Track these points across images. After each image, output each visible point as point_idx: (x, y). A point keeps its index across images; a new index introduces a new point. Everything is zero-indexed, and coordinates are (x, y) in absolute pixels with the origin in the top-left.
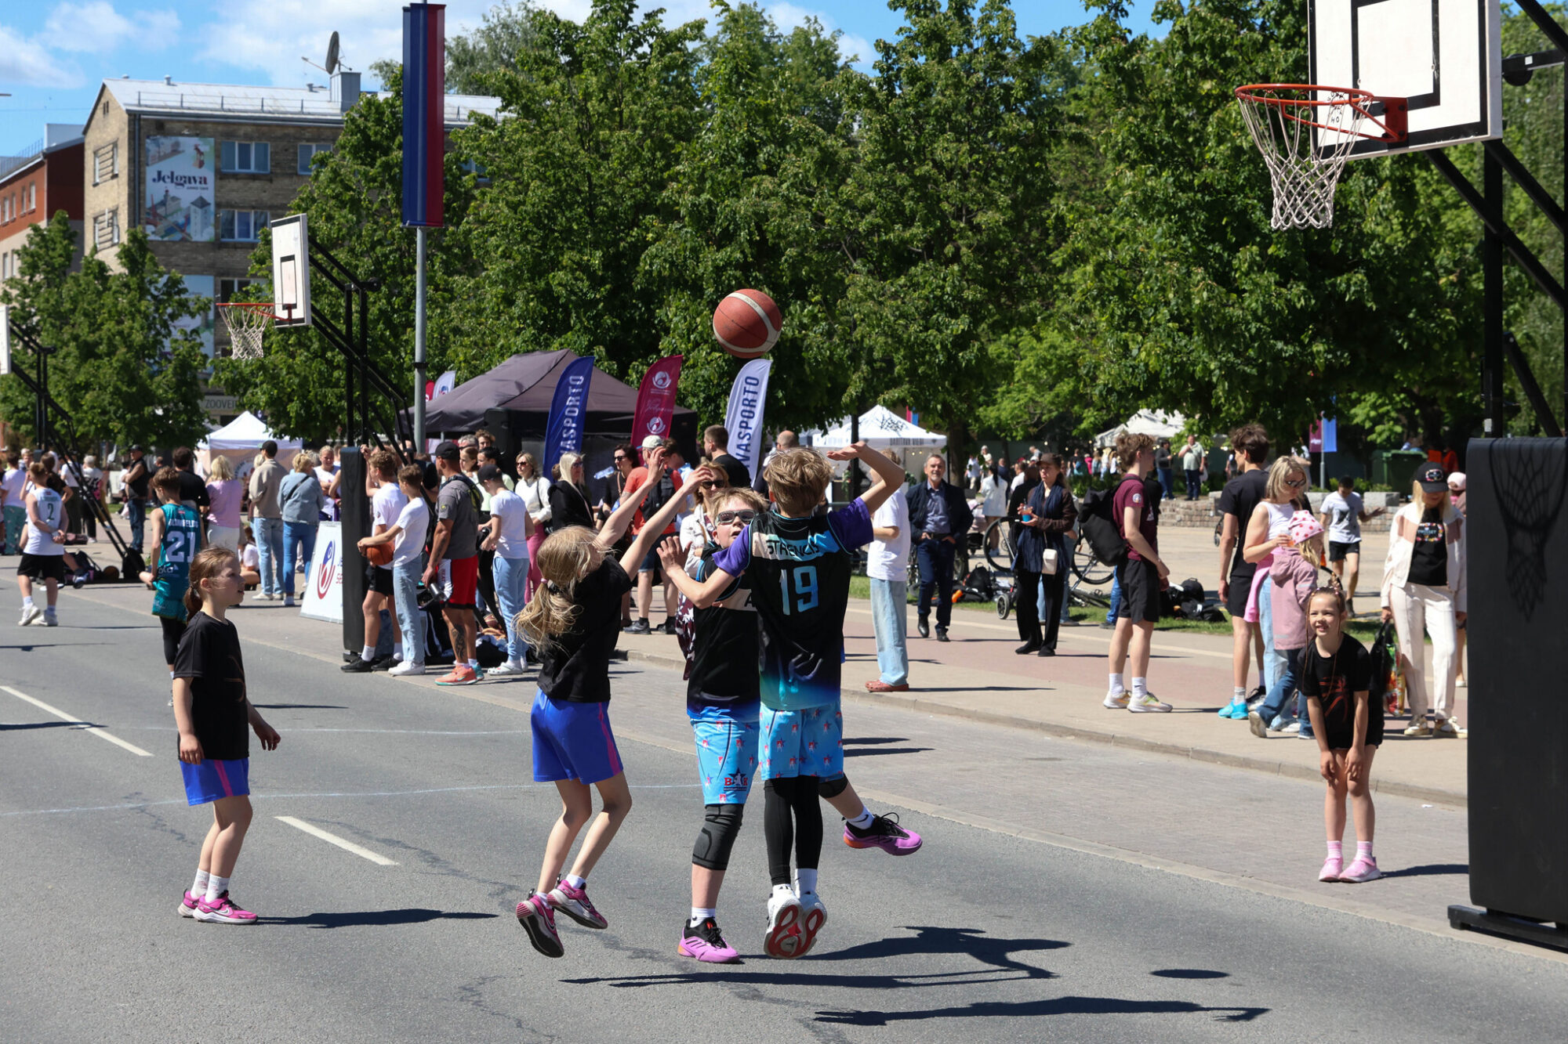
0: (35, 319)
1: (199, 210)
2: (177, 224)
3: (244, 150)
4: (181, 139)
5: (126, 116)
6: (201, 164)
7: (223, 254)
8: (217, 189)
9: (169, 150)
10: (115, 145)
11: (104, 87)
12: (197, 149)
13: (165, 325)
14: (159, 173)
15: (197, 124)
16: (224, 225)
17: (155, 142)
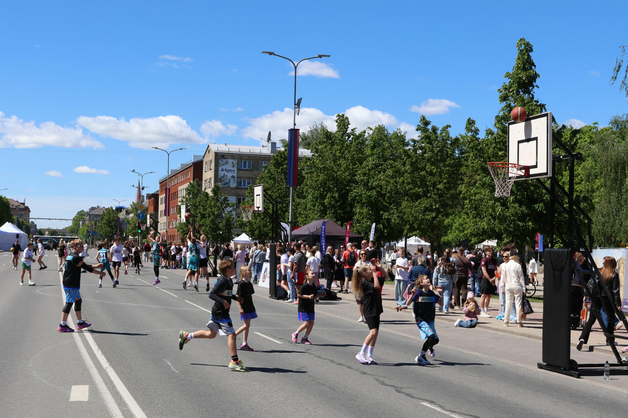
0: (189, 207)
1: (233, 179)
2: (227, 182)
3: (245, 163)
4: (228, 160)
5: (214, 154)
6: (233, 167)
7: (239, 190)
8: (237, 173)
9: (225, 163)
10: (211, 161)
11: (209, 145)
12: (232, 162)
13: (223, 210)
14: (222, 169)
15: (233, 156)
16: (239, 183)
17: (222, 160)
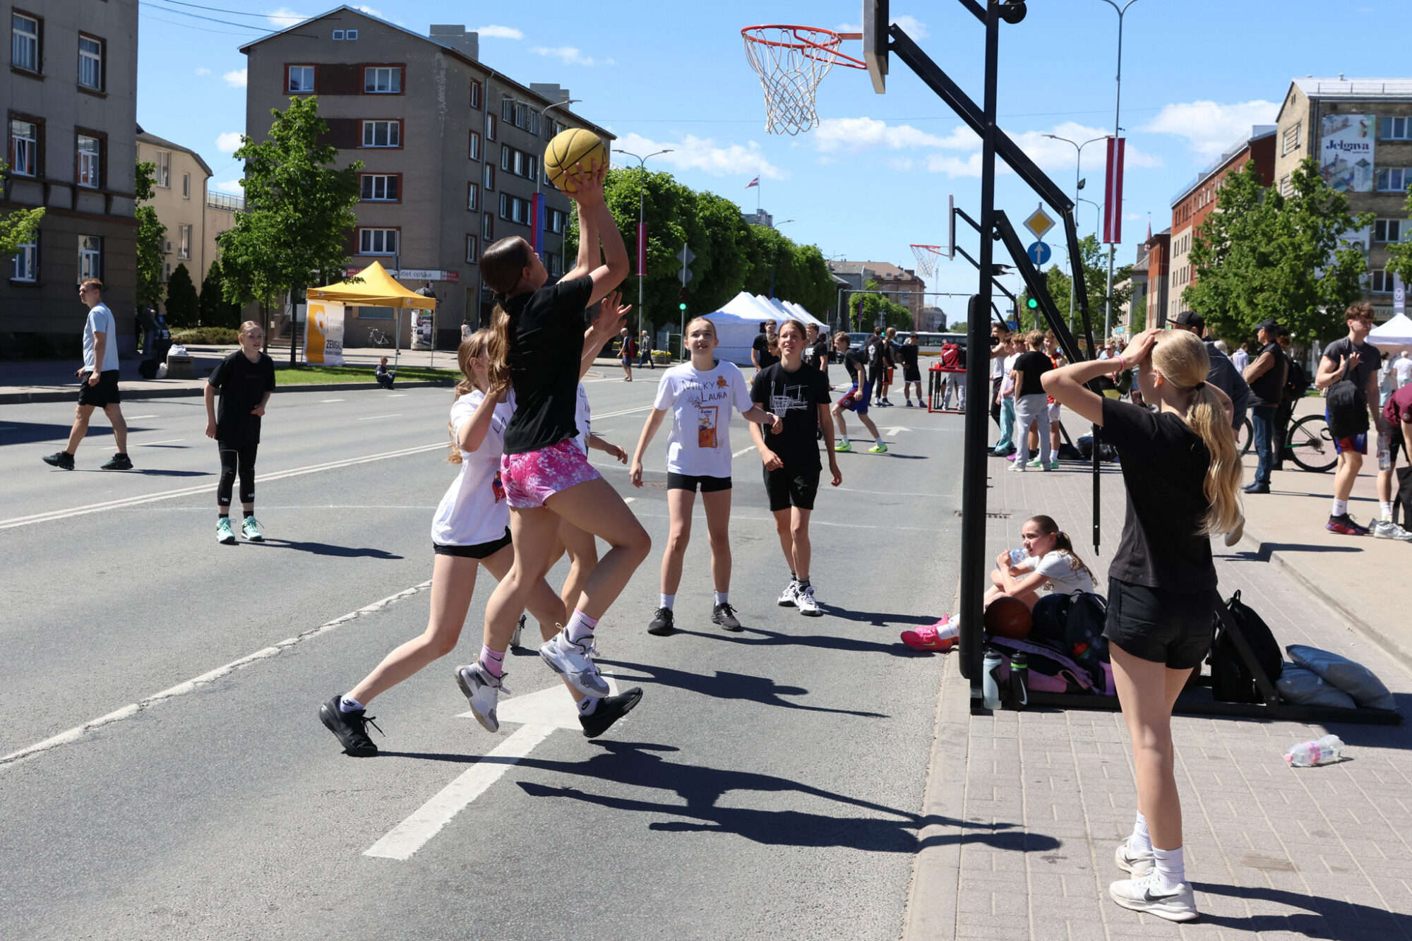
1: (1361, 169)
2: (1343, 179)
3: (1399, 123)
4: (1350, 116)
5: (1308, 101)
6: (1365, 134)
7: (1379, 201)
8: (1376, 153)
9: (1340, 125)
10: (1299, 124)
11: (1293, 84)
12: (1362, 123)
14: (1332, 142)
15: (1363, 104)
16: (1381, 179)
17: (1330, 118)
